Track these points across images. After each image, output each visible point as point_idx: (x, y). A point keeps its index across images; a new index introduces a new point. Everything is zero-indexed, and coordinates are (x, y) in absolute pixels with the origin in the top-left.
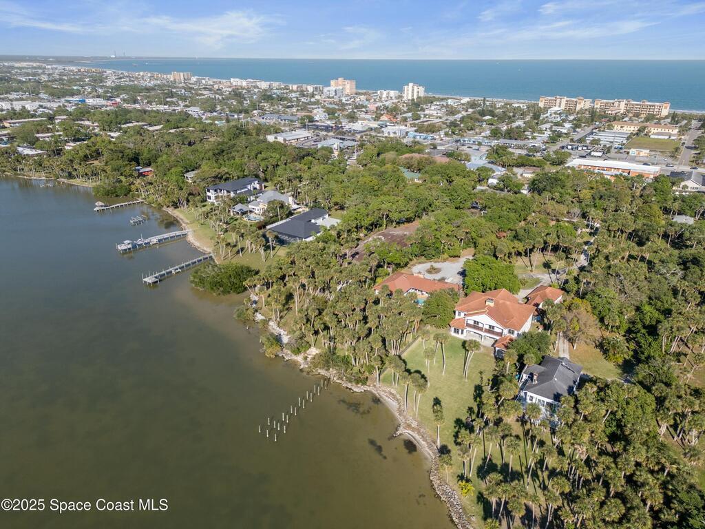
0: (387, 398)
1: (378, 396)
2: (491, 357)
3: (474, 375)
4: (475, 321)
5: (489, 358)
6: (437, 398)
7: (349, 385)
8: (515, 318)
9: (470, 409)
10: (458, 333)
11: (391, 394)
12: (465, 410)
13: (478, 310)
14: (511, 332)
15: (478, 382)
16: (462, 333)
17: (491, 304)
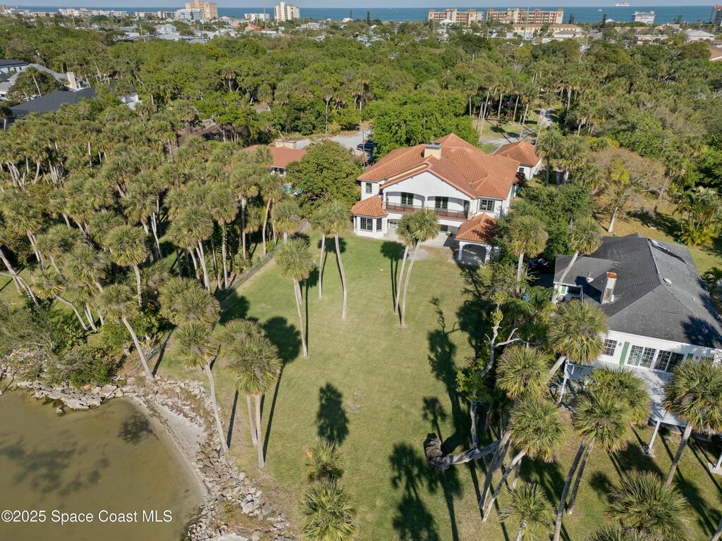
0: (173, 414)
1: (147, 412)
2: (449, 265)
3: (421, 308)
4: (404, 195)
5: (445, 269)
6: (329, 387)
7: (56, 393)
8: (489, 176)
9: (431, 404)
10: (370, 228)
11: (189, 396)
12: (417, 411)
13: (408, 171)
14: (487, 204)
15: (434, 326)
16: (379, 228)
17: (437, 154)
